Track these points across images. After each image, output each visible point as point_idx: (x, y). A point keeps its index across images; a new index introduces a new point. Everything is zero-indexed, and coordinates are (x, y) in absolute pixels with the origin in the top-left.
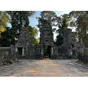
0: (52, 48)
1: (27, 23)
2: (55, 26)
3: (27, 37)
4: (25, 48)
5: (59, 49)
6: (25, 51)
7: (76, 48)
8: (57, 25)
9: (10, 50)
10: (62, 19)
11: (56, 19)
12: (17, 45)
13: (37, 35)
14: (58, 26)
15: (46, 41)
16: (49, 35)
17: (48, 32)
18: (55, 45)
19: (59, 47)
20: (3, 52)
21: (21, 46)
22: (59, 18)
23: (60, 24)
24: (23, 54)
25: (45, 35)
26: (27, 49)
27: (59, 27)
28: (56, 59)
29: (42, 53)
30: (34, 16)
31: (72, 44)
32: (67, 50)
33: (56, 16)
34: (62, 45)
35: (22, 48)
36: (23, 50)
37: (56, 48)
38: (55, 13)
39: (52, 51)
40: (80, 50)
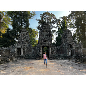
0: (51, 49)
1: (28, 25)
2: (55, 28)
3: (27, 38)
4: (24, 49)
5: (58, 49)
6: (24, 52)
7: (74, 48)
8: (56, 27)
9: (10, 50)
10: (62, 21)
11: (55, 21)
12: (16, 46)
15: (45, 41)
16: (48, 36)
17: (46, 33)
19: (58, 47)
21: (20, 47)
22: (59, 20)
23: (60, 26)
24: (22, 54)
25: (43, 36)
26: (26, 49)
27: (59, 28)
28: (54, 59)
29: (41, 53)
30: (34, 18)
31: (70, 45)
32: (66, 51)
33: (55, 18)
34: (61, 46)
35: (21, 48)
36: (22, 50)
37: (55, 49)
38: (54, 16)
39: (51, 51)
40: (79, 51)
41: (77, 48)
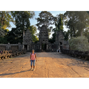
0: (47, 45)
4: (29, 45)
5: (52, 45)
6: (29, 47)
7: (63, 45)
8: (53, 23)
12: (24, 43)
13: (36, 32)
14: (55, 24)
16: (45, 36)
18: (50, 43)
19: (52, 44)
20: (13, 48)
24: (28, 49)
26: (30, 45)
28: (49, 52)
29: (41, 48)
32: (57, 46)
35: (27, 45)
37: (50, 45)
39: (47, 47)
40: (67, 46)
41: (66, 45)
